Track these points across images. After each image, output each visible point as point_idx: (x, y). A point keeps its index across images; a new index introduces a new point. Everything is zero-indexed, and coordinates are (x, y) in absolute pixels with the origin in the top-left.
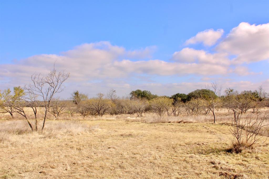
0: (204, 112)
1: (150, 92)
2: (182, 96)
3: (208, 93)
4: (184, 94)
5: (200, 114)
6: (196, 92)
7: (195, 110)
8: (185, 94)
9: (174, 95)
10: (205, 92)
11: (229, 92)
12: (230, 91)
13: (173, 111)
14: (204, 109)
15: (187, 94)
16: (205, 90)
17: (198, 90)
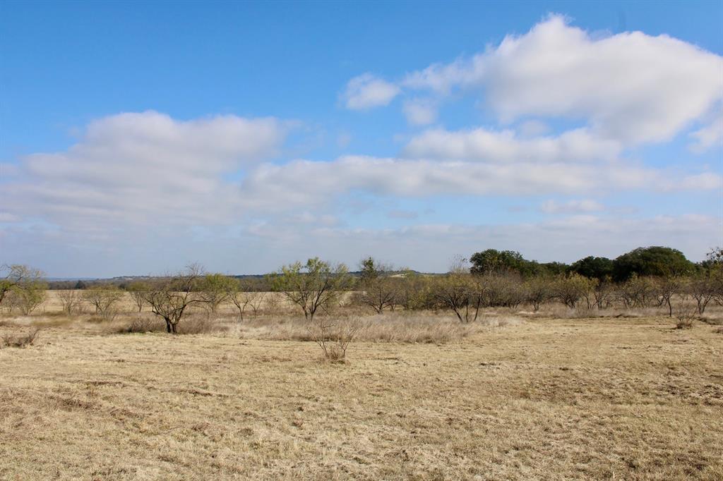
0: (655, 302)
1: (521, 254)
2: (600, 264)
3: (667, 257)
4: (604, 259)
5: (648, 305)
6: (635, 253)
7: (638, 298)
8: (607, 259)
9: (580, 261)
10: (657, 254)
11: (718, 255)
12: (718, 253)
13: (598, 301)
14: (656, 297)
15: (612, 259)
16: (659, 248)
17: (640, 249)
